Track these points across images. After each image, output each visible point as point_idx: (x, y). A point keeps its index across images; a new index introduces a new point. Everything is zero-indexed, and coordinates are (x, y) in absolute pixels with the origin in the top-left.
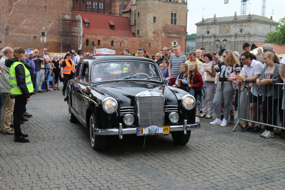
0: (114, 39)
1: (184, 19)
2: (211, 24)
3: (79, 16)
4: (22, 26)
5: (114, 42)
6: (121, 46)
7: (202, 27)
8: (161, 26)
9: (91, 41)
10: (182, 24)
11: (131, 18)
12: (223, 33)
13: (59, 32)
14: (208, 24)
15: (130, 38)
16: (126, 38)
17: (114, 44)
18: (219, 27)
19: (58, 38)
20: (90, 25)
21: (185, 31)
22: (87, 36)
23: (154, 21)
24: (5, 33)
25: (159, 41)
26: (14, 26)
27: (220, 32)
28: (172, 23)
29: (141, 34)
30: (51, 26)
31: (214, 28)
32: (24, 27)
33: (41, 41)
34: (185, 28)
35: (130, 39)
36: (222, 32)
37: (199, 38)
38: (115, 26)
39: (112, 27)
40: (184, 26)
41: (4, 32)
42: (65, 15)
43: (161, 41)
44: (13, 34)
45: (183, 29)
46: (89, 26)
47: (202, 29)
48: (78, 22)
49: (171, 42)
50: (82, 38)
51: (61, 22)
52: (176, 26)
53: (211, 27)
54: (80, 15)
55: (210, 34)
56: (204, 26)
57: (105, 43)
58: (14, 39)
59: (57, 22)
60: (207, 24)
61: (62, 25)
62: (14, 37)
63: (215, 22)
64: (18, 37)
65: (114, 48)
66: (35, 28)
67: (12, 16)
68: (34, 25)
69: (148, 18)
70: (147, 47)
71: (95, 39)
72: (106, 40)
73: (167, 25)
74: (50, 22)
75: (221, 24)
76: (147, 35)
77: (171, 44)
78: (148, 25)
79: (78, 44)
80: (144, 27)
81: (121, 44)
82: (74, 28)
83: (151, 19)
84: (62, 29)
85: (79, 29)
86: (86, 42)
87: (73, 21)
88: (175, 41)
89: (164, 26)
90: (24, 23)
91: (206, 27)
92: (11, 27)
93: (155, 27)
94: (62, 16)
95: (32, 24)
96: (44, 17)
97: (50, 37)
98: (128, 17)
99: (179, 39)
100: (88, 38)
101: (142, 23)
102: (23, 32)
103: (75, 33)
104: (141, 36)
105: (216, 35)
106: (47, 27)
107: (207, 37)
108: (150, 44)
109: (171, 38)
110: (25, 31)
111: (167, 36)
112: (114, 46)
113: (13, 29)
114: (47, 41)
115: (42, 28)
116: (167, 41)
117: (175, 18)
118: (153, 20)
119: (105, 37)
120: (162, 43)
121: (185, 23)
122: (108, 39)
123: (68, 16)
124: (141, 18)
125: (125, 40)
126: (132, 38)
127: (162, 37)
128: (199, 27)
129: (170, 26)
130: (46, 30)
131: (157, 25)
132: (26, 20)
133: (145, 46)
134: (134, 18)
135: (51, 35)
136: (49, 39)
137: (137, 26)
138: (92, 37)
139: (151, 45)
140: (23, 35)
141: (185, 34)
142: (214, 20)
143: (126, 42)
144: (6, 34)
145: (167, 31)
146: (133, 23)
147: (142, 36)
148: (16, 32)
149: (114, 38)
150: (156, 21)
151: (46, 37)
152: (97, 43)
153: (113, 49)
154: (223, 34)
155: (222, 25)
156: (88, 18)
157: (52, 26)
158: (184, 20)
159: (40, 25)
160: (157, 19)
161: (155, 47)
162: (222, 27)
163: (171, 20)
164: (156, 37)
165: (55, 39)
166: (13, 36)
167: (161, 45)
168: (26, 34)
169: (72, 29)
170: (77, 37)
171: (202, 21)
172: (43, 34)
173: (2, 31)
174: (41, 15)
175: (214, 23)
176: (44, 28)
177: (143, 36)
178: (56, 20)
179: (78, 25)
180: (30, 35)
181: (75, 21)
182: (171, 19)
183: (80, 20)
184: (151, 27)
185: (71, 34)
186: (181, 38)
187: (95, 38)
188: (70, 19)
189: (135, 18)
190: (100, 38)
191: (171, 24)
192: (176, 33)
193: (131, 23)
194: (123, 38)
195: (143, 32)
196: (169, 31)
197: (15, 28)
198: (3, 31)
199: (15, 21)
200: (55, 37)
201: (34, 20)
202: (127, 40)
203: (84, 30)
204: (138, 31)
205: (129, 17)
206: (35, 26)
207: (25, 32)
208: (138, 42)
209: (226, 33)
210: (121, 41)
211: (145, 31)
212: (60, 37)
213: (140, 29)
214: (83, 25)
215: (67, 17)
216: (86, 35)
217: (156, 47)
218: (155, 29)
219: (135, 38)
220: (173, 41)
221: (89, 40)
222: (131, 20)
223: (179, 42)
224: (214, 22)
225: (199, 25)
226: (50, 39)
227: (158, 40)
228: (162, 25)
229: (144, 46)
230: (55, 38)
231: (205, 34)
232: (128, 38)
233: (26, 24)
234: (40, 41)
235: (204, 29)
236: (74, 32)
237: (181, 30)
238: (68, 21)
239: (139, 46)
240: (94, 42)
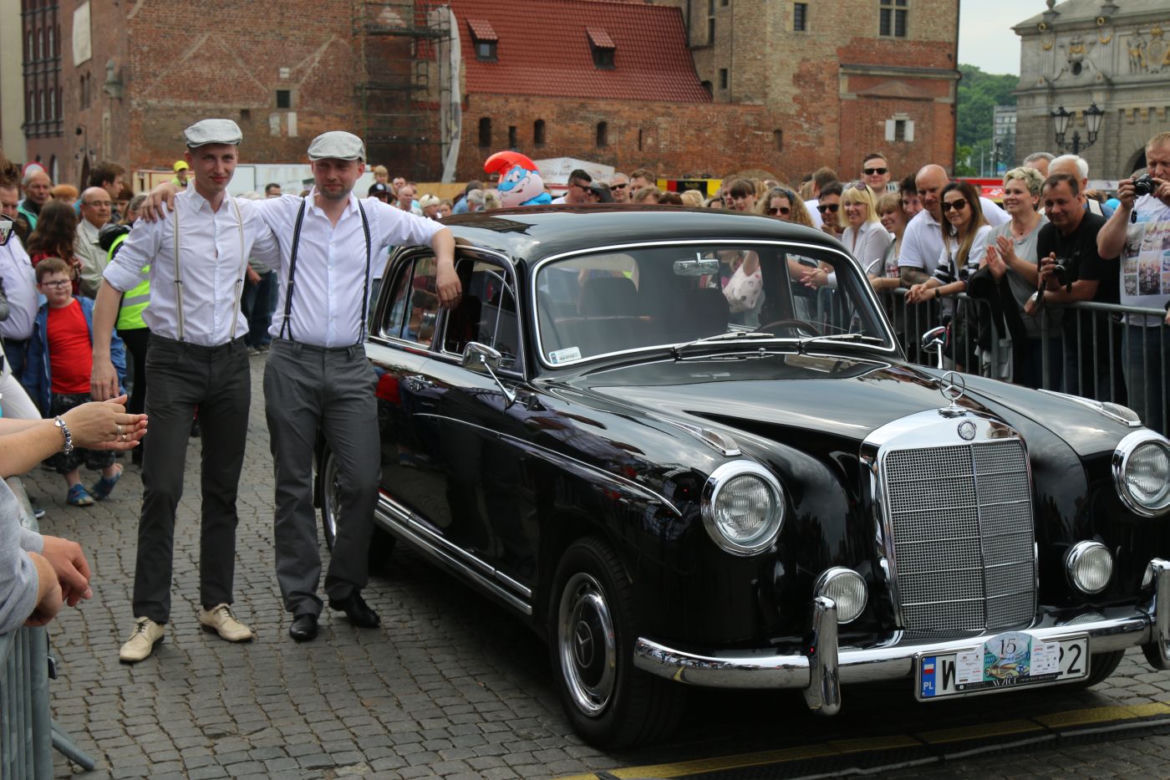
0: (607, 113)
1: (944, 7)
2: (1092, 25)
3: (446, 10)
4: (187, 64)
5: (609, 127)
6: (640, 147)
7: (1047, 40)
8: (833, 47)
9: (501, 126)
10: (935, 31)
11: (693, 13)
12: (1152, 66)
13: (356, 89)
14: (1078, 26)
15: (687, 108)
16: (665, 107)
17: (612, 138)
18: (1131, 38)
19: (352, 117)
20: (499, 51)
21: (949, 65)
22: (484, 104)
23: (798, 23)
24: (112, 99)
25: (822, 119)
26: (152, 67)
27: (1136, 63)
28: (885, 30)
29: (739, 85)
30: (317, 59)
31: (1105, 44)
32: (197, 70)
33: (273, 132)
34: (948, 51)
35: (684, 113)
36: (1144, 62)
37: (1033, 96)
38: (616, 53)
39: (603, 57)
40: (944, 43)
41: (106, 92)
42: (381, 12)
43: (834, 116)
44: (149, 101)
45: (940, 59)
46: (494, 54)
47: (1047, 49)
48: (440, 42)
49: (880, 123)
50: (460, 113)
51: (363, 45)
52: (907, 46)
53: (1090, 38)
54: (448, 7)
55: (1086, 77)
56: (1056, 37)
57: (566, 132)
58: (154, 123)
59: (342, 41)
60: (1074, 27)
61: (367, 56)
62: (151, 114)
63: (1112, 16)
64: (170, 113)
65: (609, 155)
66: (248, 72)
67: (144, 21)
68: (242, 57)
69: (769, 11)
70: (765, 146)
71: (522, 116)
72: (573, 119)
73: (862, 39)
74: (312, 43)
75: (1139, 24)
76: (767, 90)
77: (882, 131)
78: (772, 45)
79: (443, 141)
80: (752, 55)
81: (643, 134)
82: (423, 66)
83: (786, 15)
84: (369, 73)
85: (444, 71)
86: (477, 131)
87: (417, 37)
88: (902, 116)
89: (848, 47)
90: (194, 50)
91: (1066, 40)
92: (138, 69)
93: (802, 50)
94: (369, 16)
95: (234, 54)
96: (286, 21)
97: (313, 114)
98: (678, 9)
99: (918, 105)
100: (486, 114)
101: (740, 34)
102: (191, 91)
103: (425, 92)
104: (737, 95)
105: (1115, 79)
106: (300, 65)
107: (1070, 90)
108: (778, 132)
109: (880, 101)
110: (203, 88)
111: (861, 93)
112: (608, 145)
113: (148, 80)
114: (299, 130)
115: (277, 70)
116: (861, 119)
117: (902, 8)
118: (792, 18)
119: (568, 104)
120: (836, 125)
121: (950, 28)
122: (581, 113)
123: (393, 15)
124: (735, 10)
125: (663, 115)
126: (692, 107)
127: (840, 100)
128: (1033, 44)
129: (877, 44)
130: (297, 81)
131: (815, 44)
132: (207, 35)
133: (757, 141)
134: (705, 10)
135: (319, 103)
136: (311, 123)
137: (717, 51)
138: (508, 109)
139: (787, 136)
140: (192, 104)
141: (946, 81)
142: (1103, 7)
143: (664, 126)
144: (117, 101)
145: (863, 68)
146: (703, 36)
147: (743, 95)
148: (163, 93)
149: (608, 108)
150: (809, 25)
151: (299, 113)
152: (532, 136)
153: (603, 163)
154: (1152, 72)
155: (1144, 28)
156: (489, 20)
157: (323, 62)
158: (945, 13)
159: (266, 58)
160: (811, 13)
161: (804, 148)
162: (1148, 38)
163: (882, 15)
164: (807, 99)
165: (334, 119)
166: (147, 111)
167: (832, 136)
168: (207, 99)
169: (414, 71)
170: (436, 107)
171: (1045, 14)
172: (283, 100)
173: (99, 89)
174: (273, 14)
175: (1107, 20)
176: (285, 72)
177: (746, 96)
178: (340, 32)
179: (440, 52)
180: (225, 102)
181: (423, 35)
182: (882, 10)
183: (448, 33)
184: (782, 51)
185: (409, 95)
186: (929, 100)
187: (518, 113)
188: (404, 25)
189: (711, 11)
190: (544, 110)
191: (878, 36)
192: (909, 80)
193: (693, 34)
194: (652, 110)
195: (746, 76)
196: (869, 69)
197: (155, 75)
198: (104, 87)
199: (155, 40)
200: (338, 113)
201: (242, 38)
202: (670, 119)
203: (470, 77)
204: (724, 72)
205: (684, 7)
206: (247, 62)
207: (202, 92)
208: (723, 124)
209: (1164, 66)
210: (640, 121)
211: (756, 74)
212: (360, 113)
213: (731, 66)
214: (463, 53)
215: (391, 17)
216: (476, 98)
217: (808, 144)
218: (804, 60)
219: (710, 107)
220: (890, 118)
221: (493, 123)
222: (692, 21)
223: (922, 119)
224: (1107, 14)
225: (1033, 31)
226: (316, 119)
227: (818, 114)
228: (839, 44)
229: (753, 143)
230: (337, 116)
231: (1062, 78)
232: (673, 107)
233: (203, 55)
234: (269, 129)
235: (1058, 49)
236: (422, 88)
237: (928, 64)
238: (395, 34)
239: (727, 144)
240: (518, 131)
